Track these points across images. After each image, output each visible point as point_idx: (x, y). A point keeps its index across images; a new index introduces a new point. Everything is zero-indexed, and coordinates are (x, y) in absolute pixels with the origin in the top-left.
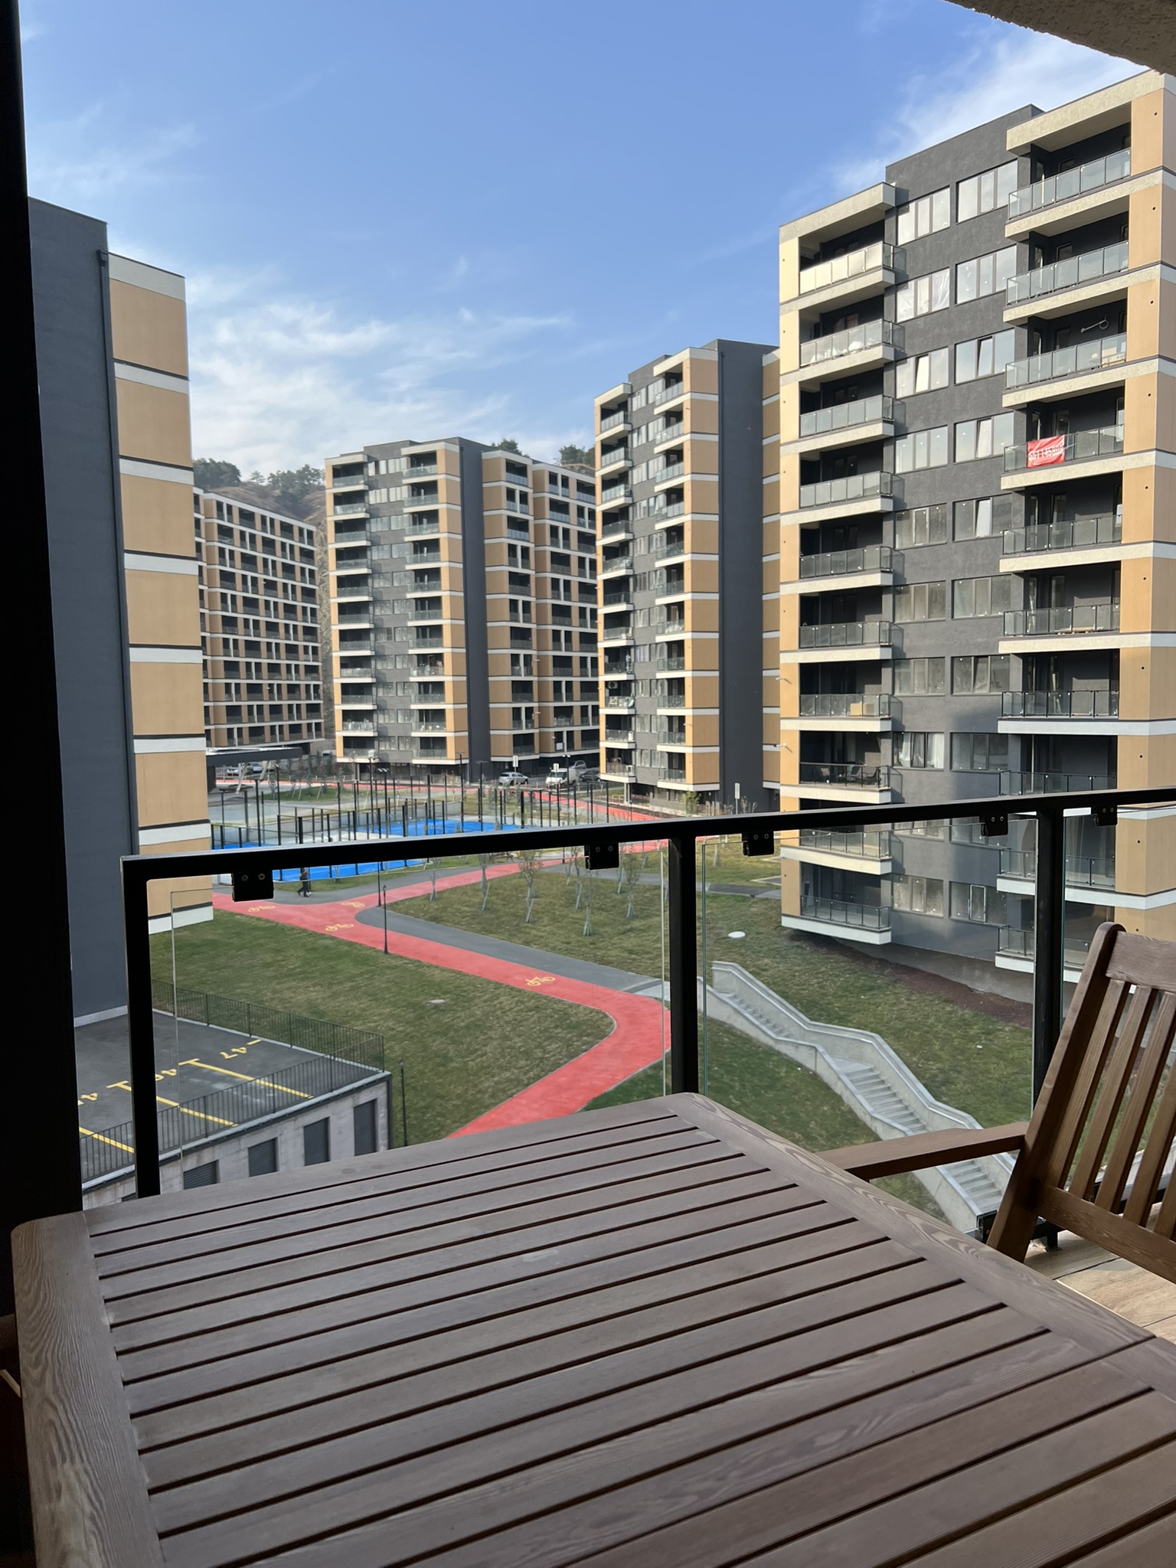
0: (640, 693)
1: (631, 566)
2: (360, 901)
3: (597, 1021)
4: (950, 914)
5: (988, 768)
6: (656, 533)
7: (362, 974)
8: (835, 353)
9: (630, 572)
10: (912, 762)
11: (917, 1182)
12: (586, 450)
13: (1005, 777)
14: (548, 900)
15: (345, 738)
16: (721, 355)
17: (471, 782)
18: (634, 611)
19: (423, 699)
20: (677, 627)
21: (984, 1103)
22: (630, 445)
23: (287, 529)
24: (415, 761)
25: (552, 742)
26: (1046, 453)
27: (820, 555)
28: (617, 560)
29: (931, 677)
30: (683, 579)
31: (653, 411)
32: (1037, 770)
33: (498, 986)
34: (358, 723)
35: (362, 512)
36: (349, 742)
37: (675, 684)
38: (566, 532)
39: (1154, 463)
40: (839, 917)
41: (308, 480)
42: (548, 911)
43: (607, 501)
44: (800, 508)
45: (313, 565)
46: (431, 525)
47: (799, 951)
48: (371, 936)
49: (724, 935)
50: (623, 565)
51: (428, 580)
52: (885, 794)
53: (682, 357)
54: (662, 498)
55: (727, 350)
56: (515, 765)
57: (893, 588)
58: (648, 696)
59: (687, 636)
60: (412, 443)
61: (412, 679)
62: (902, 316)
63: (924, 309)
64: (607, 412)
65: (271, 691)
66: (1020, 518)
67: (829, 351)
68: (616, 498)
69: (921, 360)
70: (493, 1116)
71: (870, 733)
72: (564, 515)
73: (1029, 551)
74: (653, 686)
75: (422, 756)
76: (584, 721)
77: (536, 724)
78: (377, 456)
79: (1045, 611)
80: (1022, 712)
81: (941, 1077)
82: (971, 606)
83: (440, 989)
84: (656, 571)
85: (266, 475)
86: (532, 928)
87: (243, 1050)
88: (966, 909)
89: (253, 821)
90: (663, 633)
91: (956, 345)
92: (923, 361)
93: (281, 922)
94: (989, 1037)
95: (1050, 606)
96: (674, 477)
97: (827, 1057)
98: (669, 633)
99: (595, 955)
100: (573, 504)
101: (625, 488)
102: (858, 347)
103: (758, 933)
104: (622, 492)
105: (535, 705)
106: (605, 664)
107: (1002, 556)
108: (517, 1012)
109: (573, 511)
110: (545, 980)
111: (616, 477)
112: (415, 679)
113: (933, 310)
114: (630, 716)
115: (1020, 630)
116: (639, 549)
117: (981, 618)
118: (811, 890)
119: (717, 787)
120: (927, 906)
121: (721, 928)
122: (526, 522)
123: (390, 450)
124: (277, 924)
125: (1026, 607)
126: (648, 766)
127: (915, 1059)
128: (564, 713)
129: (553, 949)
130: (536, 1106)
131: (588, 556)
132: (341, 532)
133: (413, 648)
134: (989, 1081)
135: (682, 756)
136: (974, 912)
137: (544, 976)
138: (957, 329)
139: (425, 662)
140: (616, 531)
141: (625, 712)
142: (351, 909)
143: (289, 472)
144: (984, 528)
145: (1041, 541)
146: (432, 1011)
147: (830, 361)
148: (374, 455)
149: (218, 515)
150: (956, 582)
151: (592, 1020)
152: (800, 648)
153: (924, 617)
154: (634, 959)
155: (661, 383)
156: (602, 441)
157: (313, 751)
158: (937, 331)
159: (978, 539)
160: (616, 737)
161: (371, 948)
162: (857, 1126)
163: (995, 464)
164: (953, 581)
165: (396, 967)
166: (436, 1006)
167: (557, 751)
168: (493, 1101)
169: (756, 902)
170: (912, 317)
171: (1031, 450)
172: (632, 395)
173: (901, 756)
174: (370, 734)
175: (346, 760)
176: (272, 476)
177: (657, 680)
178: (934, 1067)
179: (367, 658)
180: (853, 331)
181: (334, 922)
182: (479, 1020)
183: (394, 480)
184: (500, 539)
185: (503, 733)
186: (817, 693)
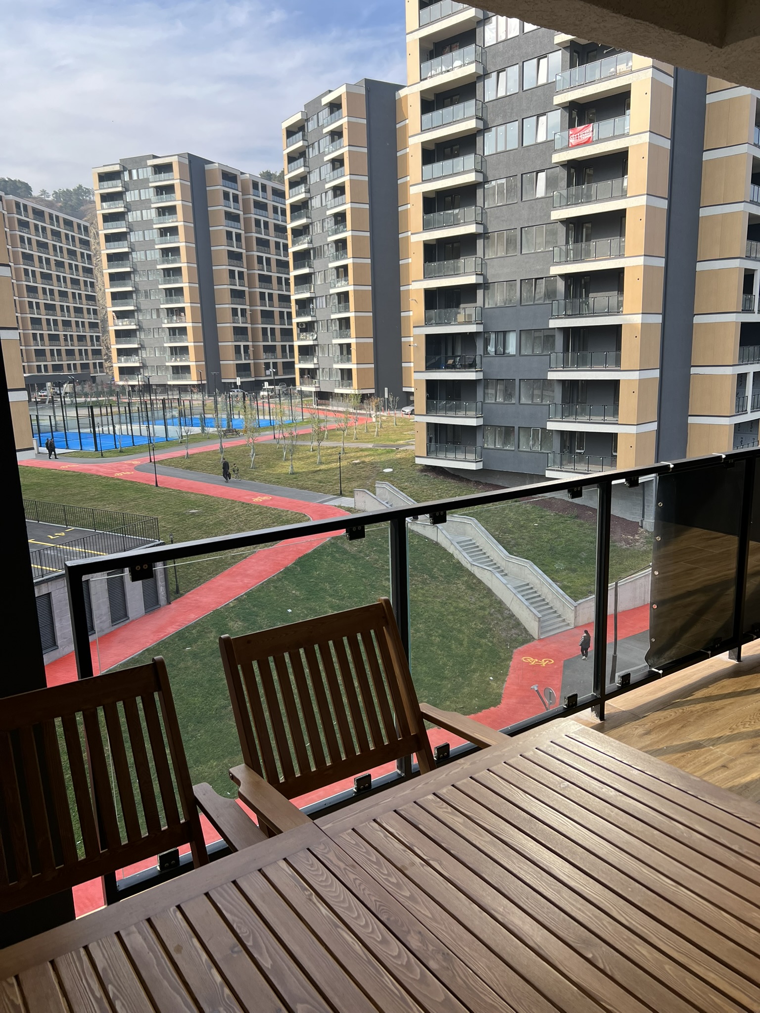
0: (321, 329)
1: (311, 242)
2: (137, 461)
3: (300, 518)
4: (519, 448)
5: (542, 352)
6: (327, 218)
7: (141, 498)
8: (444, 69)
9: (311, 246)
10: (496, 351)
11: (498, 600)
12: (278, 174)
13: (553, 356)
14: (264, 456)
15: (120, 368)
16: (368, 91)
17: (209, 396)
18: (314, 273)
19: (172, 339)
20: (343, 282)
21: (539, 555)
22: (307, 156)
23: (68, 224)
24: (169, 383)
25: (263, 370)
26: (581, 136)
27: (436, 214)
28: (302, 238)
29: (508, 294)
30: (346, 249)
31: (322, 130)
32: (573, 350)
33: (233, 502)
34: (128, 357)
35: (122, 207)
36: (123, 371)
37: (343, 322)
38: (266, 223)
39: (648, 141)
40: (451, 455)
41: (82, 196)
42: (266, 462)
43: (293, 197)
44: (422, 181)
45: (89, 250)
46: (171, 216)
47: (426, 478)
48: (148, 478)
49: (381, 471)
50: (306, 241)
51: (172, 256)
52: (478, 373)
53: (341, 91)
54: (330, 193)
55: (371, 86)
56: (239, 384)
57: (483, 235)
58: (326, 331)
59: (350, 288)
60: (155, 157)
61: (164, 326)
62: (488, 42)
63: (502, 37)
64: (290, 132)
65: (66, 340)
66: (564, 183)
67: (440, 68)
68: (299, 194)
69: (500, 74)
70: (234, 569)
71: (470, 333)
72: (264, 212)
73: (569, 205)
74: (329, 325)
75: (174, 379)
76: (284, 356)
77: (252, 357)
78: (129, 167)
79: (579, 245)
80: (564, 313)
81: (513, 542)
82: (533, 244)
83: (195, 504)
84: (328, 244)
85: (51, 193)
86: (255, 471)
87: (63, 534)
88: (528, 444)
89: (59, 418)
90: (335, 287)
91: (523, 62)
92: (502, 75)
93: (83, 472)
94: (542, 519)
95: (582, 241)
96: (338, 178)
97: (444, 532)
98: (338, 287)
99: (297, 484)
100: (270, 204)
101: (305, 187)
102: (460, 65)
103: (401, 469)
104: (303, 190)
105: (250, 344)
106: (296, 310)
107: (552, 209)
108: (247, 515)
109: (270, 209)
110: (265, 498)
111: (299, 180)
112: (166, 325)
113: (508, 38)
114: (314, 346)
115: (563, 259)
116: (317, 229)
117: (539, 252)
118: (433, 440)
119: (373, 391)
120: (505, 443)
121: (379, 467)
122: (238, 215)
123: (139, 162)
124: (81, 473)
125: (567, 243)
126: (328, 379)
127: (497, 533)
128: (270, 350)
129: (270, 482)
130: (262, 563)
131: (282, 241)
132: (108, 222)
133: (163, 304)
134: (542, 543)
135: (350, 371)
136: (533, 445)
137: (264, 496)
138: (525, 51)
139: (172, 313)
140: (300, 217)
141: (311, 343)
142: (132, 465)
143: (67, 190)
144: (541, 191)
145: (577, 198)
146: (190, 516)
147: (441, 75)
148: (127, 165)
149: (17, 211)
150: (523, 229)
151: (296, 518)
152: (424, 278)
153: (503, 254)
154: (322, 486)
155: (327, 110)
156: (288, 154)
157: (98, 380)
158: (511, 52)
159: (537, 199)
160: (306, 361)
161: (146, 484)
162: (463, 570)
163: (549, 146)
164: (521, 228)
165: (164, 493)
166: (193, 513)
167: (266, 376)
168: (233, 561)
169: (400, 452)
170: (495, 42)
171: (571, 135)
172: (307, 120)
173: (489, 348)
174: (137, 365)
175: (121, 383)
176: (55, 193)
177: (332, 320)
178: (509, 536)
179: (132, 312)
180: (456, 53)
181: (120, 471)
182: (222, 520)
183: (142, 184)
184: (219, 228)
185: (229, 363)
186: (436, 309)
